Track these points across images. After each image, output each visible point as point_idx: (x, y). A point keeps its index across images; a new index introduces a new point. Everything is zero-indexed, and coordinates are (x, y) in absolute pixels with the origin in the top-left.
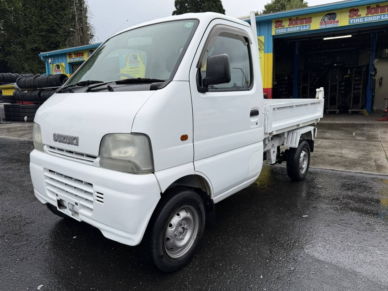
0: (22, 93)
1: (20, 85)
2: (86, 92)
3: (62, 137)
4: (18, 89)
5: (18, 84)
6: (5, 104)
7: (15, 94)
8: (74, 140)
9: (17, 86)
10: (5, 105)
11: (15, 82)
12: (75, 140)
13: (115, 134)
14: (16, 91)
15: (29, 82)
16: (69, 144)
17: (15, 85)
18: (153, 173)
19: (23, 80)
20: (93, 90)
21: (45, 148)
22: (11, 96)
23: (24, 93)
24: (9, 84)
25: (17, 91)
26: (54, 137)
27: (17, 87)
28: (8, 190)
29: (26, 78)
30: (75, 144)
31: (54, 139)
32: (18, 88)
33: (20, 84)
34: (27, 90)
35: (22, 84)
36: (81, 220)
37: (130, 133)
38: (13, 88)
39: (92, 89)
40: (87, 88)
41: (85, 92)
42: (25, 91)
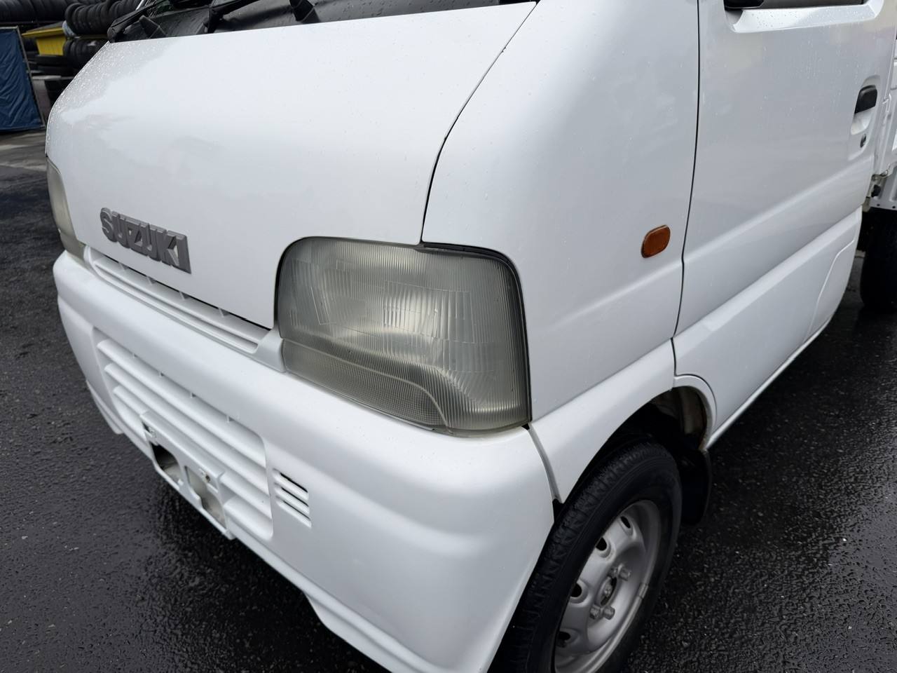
0: (84, 49)
1: (77, 26)
2: (206, 30)
3: (129, 229)
4: (72, 38)
5: (71, 25)
6: (47, 77)
7: (67, 50)
8: (173, 248)
9: (70, 30)
10: (47, 82)
11: (64, 20)
12: (176, 249)
13: (342, 243)
14: (69, 42)
15: (97, 18)
16: (157, 259)
17: (64, 26)
18: (527, 427)
19: (81, 11)
20: (234, 19)
21: (88, 254)
22: (59, 57)
23: (87, 47)
24: (52, 26)
25: (71, 44)
26: (104, 224)
27: (71, 32)
28: (43, 340)
29: (87, 7)
30: (177, 264)
31: (104, 230)
32: (73, 34)
33: (74, 23)
34: (93, 40)
35: (80, 22)
36: (233, 535)
37: (416, 242)
38: (60, 35)
39: (227, 17)
40: (205, 16)
41: (201, 32)
42: (90, 42)
